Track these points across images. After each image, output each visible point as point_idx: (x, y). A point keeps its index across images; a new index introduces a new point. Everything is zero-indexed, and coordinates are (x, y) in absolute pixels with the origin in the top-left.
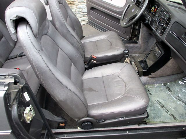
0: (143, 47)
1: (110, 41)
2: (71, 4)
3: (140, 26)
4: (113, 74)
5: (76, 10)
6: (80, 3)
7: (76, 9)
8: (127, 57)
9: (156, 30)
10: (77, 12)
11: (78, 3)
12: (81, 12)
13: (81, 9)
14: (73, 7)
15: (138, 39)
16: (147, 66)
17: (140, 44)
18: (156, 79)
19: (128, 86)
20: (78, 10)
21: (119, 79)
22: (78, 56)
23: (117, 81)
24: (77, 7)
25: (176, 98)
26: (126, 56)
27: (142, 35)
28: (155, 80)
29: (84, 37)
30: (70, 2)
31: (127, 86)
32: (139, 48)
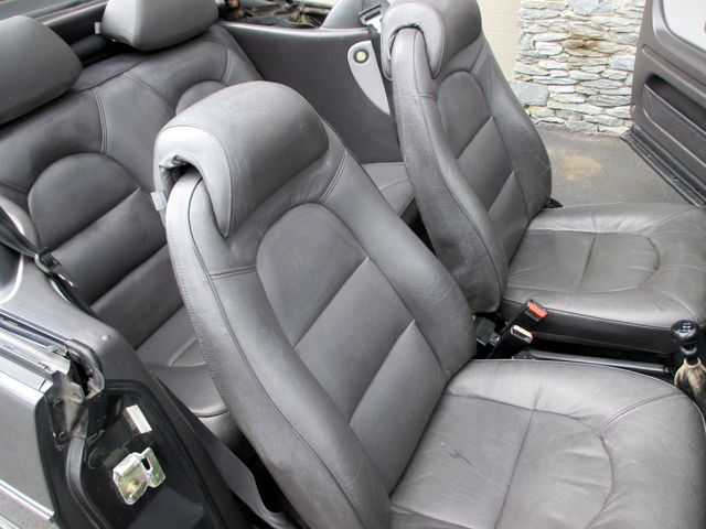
1: (662, 251)
2: (584, 47)
4: (581, 415)
5: (600, 73)
6: (623, 47)
7: (602, 68)
8: (692, 360)
10: (606, 83)
11: (617, 48)
12: (619, 84)
13: (626, 73)
14: (590, 61)
19: (617, 508)
20: (609, 72)
21: (595, 451)
22: (439, 300)
23: (581, 457)
24: (611, 61)
26: (684, 350)
29: (556, 204)
30: (581, 41)
31: (613, 505)
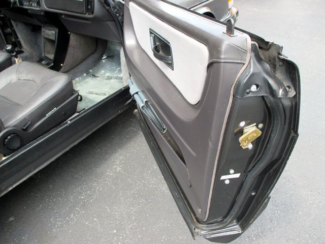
0: (35, 53)
3: (12, 26)
8: (16, 57)
9: (31, 5)
15: (21, 46)
16: (51, 60)
17: (28, 52)
18: (72, 71)
25: (107, 79)
27: (22, 37)
28: (72, 75)
32: (30, 58)
